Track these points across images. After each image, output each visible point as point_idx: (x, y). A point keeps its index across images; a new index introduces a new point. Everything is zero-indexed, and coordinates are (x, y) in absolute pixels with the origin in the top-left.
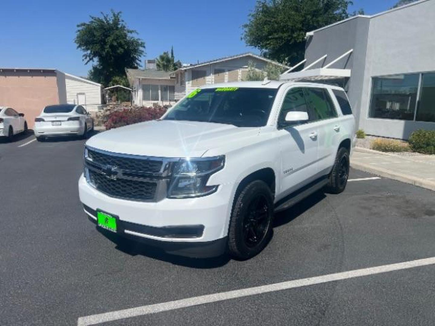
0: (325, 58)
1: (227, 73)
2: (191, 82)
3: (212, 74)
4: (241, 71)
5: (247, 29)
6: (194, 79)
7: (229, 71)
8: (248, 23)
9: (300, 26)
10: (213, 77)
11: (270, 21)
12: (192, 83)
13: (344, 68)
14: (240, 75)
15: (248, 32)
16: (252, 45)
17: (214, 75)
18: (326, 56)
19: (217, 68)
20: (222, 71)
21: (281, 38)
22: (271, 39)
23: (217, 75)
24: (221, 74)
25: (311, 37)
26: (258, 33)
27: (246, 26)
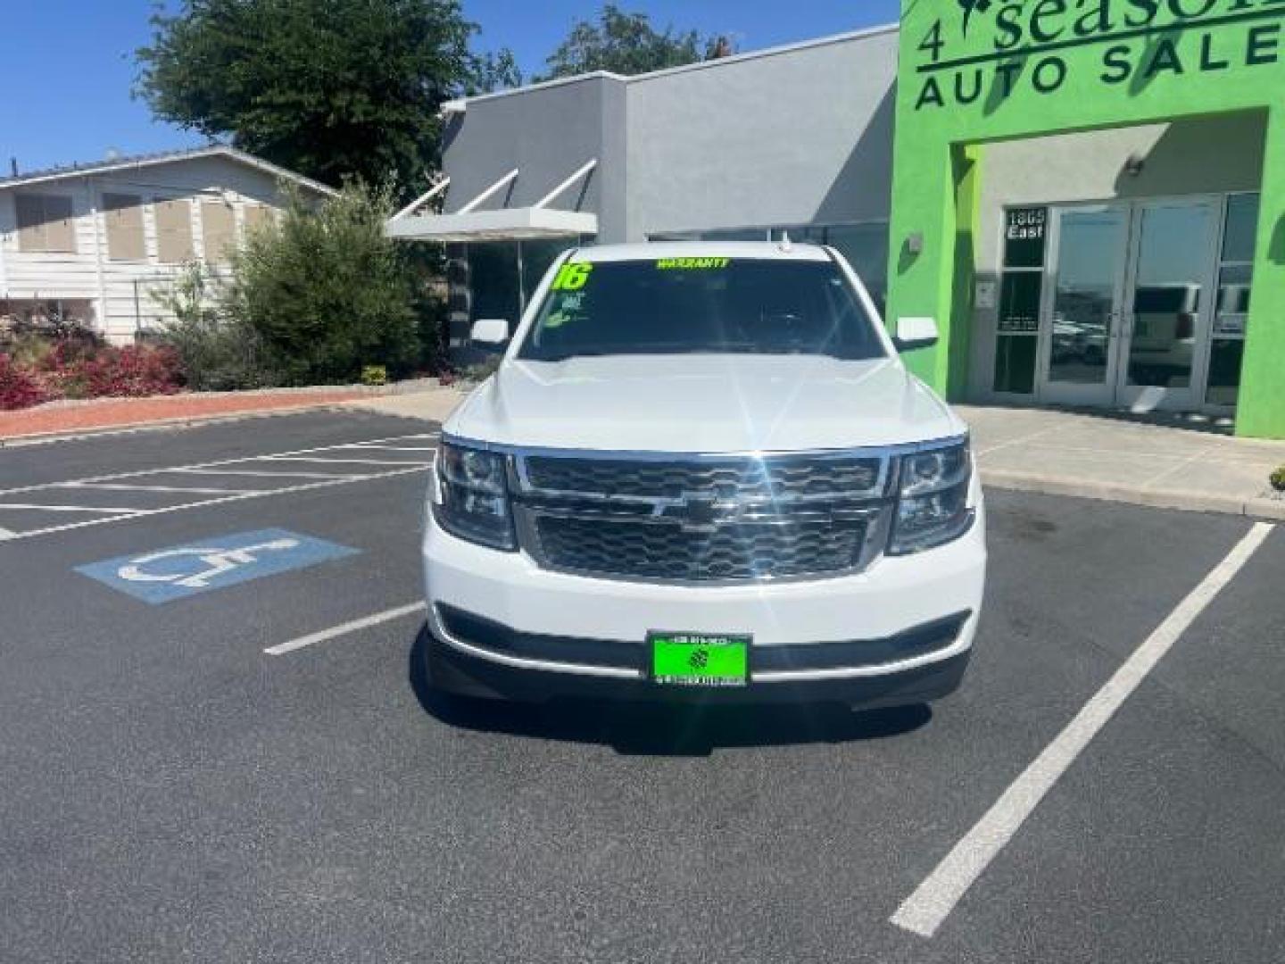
0: (514, 180)
1: (151, 207)
2: (15, 235)
3: (93, 210)
4: (198, 203)
5: (148, 65)
6: (27, 225)
7: (157, 200)
8: (152, 45)
9: (351, 75)
10: (102, 221)
11: (250, 51)
12: (21, 239)
13: (577, 209)
14: (196, 215)
15: (154, 75)
16: (175, 119)
17: (102, 215)
18: (515, 172)
19: (111, 188)
20: (134, 201)
21: (298, 105)
22: (263, 105)
23: (114, 213)
24: (127, 212)
25: (458, 117)
26: (196, 83)
27: (145, 54)
